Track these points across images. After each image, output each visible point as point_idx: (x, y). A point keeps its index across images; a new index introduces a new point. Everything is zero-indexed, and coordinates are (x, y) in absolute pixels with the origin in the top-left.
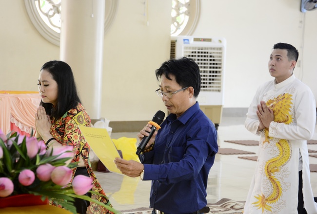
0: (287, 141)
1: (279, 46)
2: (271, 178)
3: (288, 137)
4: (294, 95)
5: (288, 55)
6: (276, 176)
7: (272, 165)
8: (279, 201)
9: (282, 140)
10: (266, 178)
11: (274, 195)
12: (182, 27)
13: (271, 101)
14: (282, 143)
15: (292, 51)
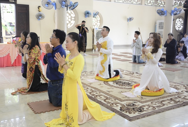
0: (106, 55)
1: (105, 27)
2: (102, 66)
3: (107, 54)
4: (107, 41)
5: (106, 29)
6: (103, 65)
7: (103, 62)
8: (104, 72)
9: (105, 54)
10: (101, 66)
11: (103, 70)
12: (98, 26)
13: (101, 43)
14: (105, 55)
15: (108, 29)
